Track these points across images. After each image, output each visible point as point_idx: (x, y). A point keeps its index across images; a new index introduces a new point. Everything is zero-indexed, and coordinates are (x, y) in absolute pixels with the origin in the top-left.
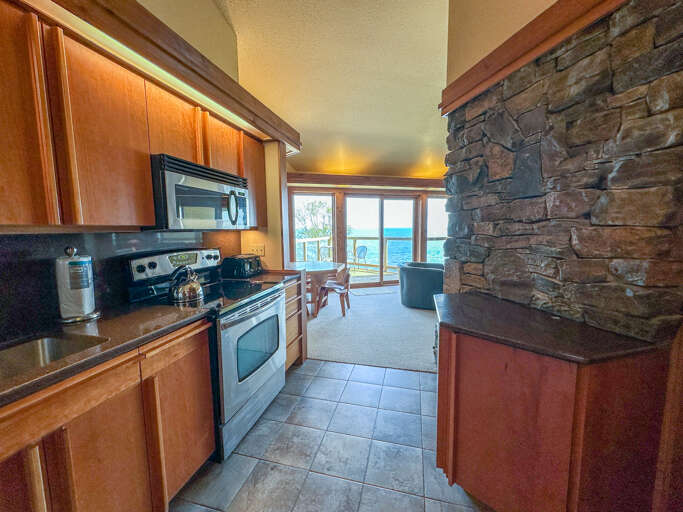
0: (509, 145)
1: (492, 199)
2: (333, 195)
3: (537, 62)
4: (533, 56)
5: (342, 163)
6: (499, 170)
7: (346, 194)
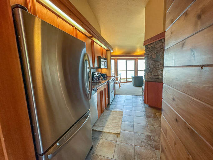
0: (155, 53)
1: (153, 61)
2: (114, 60)
3: (159, 40)
4: (159, 39)
5: (117, 52)
6: (154, 56)
7: (118, 60)
